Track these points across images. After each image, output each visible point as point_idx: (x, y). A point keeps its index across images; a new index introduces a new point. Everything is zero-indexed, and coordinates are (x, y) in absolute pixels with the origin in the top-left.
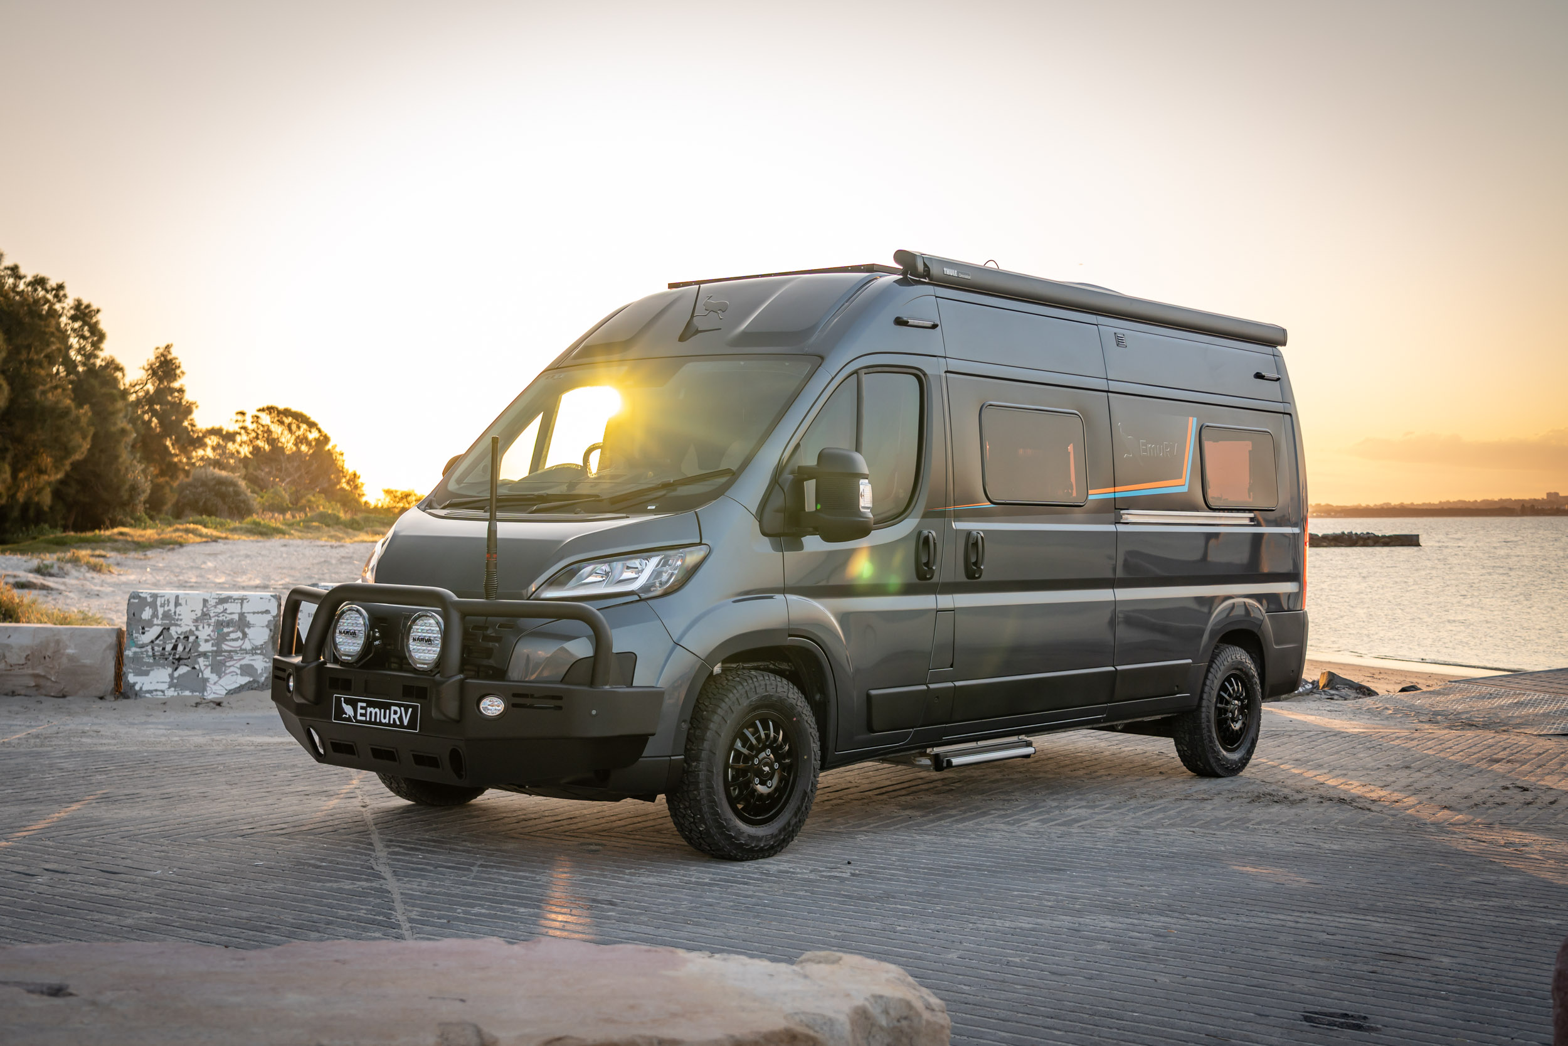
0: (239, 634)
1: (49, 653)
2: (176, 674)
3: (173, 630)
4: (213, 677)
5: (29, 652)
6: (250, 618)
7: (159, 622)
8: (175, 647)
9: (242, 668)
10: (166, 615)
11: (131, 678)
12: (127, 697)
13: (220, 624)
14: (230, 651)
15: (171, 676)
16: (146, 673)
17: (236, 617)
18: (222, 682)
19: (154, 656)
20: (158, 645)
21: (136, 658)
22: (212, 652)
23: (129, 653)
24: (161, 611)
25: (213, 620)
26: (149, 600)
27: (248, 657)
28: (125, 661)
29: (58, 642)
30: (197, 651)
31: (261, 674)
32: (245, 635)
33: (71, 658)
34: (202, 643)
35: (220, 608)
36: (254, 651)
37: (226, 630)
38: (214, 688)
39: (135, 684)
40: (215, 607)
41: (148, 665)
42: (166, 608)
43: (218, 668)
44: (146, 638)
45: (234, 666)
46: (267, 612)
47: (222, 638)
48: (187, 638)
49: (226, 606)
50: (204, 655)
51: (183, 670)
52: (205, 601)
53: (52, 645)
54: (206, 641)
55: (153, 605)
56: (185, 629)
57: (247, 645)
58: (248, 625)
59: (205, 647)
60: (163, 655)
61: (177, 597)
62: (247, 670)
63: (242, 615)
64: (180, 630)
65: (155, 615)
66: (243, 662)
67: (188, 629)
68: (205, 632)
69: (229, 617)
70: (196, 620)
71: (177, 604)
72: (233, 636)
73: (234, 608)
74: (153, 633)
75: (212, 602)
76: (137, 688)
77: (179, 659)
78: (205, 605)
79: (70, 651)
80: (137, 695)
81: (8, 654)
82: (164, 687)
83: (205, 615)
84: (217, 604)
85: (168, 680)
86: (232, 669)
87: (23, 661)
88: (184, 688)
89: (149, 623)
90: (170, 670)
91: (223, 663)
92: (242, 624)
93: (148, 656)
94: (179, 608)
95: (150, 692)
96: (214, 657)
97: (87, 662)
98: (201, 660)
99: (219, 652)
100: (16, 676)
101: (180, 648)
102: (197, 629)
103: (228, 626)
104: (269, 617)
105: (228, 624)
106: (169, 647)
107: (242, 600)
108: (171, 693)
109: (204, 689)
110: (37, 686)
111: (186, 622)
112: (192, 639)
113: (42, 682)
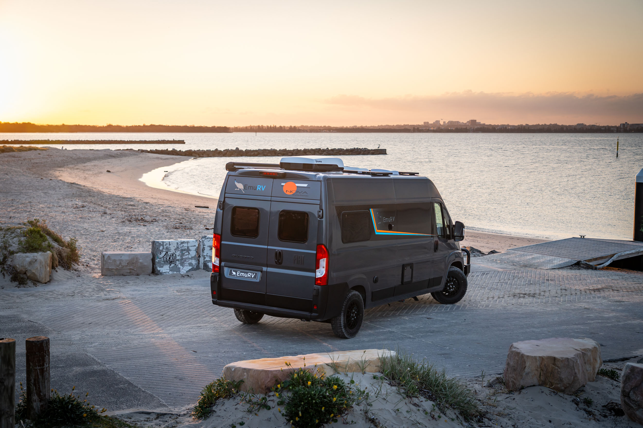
0: (188, 253)
1: (134, 262)
2: (171, 267)
3: (169, 253)
4: (181, 267)
5: (128, 262)
6: (190, 248)
7: (165, 250)
8: (170, 258)
9: (189, 264)
10: (167, 248)
11: (159, 269)
12: (158, 275)
13: (182, 250)
14: (185, 259)
15: (169, 267)
16: (162, 267)
17: (186, 248)
18: (184, 268)
19: (164, 261)
20: (165, 258)
21: (159, 262)
22: (180, 259)
23: (157, 261)
24: (165, 247)
25: (180, 249)
26: (162, 243)
27: (190, 260)
28: (156, 263)
29: (137, 258)
30: (176, 259)
31: (195, 266)
32: (189, 253)
33: (141, 263)
34: (177, 257)
35: (182, 245)
36: (192, 258)
37: (184, 252)
38: (182, 270)
39: (160, 270)
40: (180, 245)
41: (163, 264)
42: (167, 246)
43: (182, 264)
44: (161, 256)
45: (187, 263)
46: (195, 246)
47: (182, 255)
48: (173, 255)
49: (183, 244)
50: (178, 260)
51: (172, 265)
52: (177, 243)
53: (135, 259)
54: (178, 256)
55: (163, 245)
56: (172, 252)
57: (190, 257)
58: (190, 250)
59: (178, 258)
60: (166, 261)
61: (169, 242)
62: (190, 264)
63: (188, 247)
64: (171, 253)
65: (163, 248)
66: (189, 262)
67: (173, 252)
68: (178, 253)
69: (185, 248)
70: (175, 250)
71: (170, 245)
72: (186, 254)
73: (185, 245)
74: (163, 254)
75: (179, 243)
76: (161, 272)
77: (171, 262)
78: (177, 245)
79: (141, 261)
80: (161, 274)
81: (122, 263)
82: (168, 271)
83: (178, 247)
84: (181, 244)
85: (169, 269)
86: (186, 264)
87: (127, 265)
88: (174, 271)
89: (162, 251)
90: (169, 266)
91: (183, 262)
92: (188, 250)
93: (162, 261)
94: (170, 246)
95: (165, 273)
96: (181, 261)
97: (146, 264)
98: (177, 262)
99: (182, 259)
100: (125, 269)
101: (171, 258)
102: (175, 252)
103: (184, 251)
104: (195, 247)
105: (184, 250)
106: (168, 258)
107: (188, 242)
108: (171, 273)
109: (180, 271)
110: (130, 272)
111: (172, 251)
112: (174, 255)
113: (132, 271)
